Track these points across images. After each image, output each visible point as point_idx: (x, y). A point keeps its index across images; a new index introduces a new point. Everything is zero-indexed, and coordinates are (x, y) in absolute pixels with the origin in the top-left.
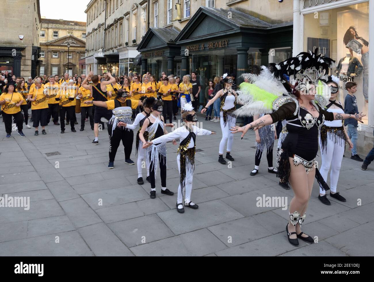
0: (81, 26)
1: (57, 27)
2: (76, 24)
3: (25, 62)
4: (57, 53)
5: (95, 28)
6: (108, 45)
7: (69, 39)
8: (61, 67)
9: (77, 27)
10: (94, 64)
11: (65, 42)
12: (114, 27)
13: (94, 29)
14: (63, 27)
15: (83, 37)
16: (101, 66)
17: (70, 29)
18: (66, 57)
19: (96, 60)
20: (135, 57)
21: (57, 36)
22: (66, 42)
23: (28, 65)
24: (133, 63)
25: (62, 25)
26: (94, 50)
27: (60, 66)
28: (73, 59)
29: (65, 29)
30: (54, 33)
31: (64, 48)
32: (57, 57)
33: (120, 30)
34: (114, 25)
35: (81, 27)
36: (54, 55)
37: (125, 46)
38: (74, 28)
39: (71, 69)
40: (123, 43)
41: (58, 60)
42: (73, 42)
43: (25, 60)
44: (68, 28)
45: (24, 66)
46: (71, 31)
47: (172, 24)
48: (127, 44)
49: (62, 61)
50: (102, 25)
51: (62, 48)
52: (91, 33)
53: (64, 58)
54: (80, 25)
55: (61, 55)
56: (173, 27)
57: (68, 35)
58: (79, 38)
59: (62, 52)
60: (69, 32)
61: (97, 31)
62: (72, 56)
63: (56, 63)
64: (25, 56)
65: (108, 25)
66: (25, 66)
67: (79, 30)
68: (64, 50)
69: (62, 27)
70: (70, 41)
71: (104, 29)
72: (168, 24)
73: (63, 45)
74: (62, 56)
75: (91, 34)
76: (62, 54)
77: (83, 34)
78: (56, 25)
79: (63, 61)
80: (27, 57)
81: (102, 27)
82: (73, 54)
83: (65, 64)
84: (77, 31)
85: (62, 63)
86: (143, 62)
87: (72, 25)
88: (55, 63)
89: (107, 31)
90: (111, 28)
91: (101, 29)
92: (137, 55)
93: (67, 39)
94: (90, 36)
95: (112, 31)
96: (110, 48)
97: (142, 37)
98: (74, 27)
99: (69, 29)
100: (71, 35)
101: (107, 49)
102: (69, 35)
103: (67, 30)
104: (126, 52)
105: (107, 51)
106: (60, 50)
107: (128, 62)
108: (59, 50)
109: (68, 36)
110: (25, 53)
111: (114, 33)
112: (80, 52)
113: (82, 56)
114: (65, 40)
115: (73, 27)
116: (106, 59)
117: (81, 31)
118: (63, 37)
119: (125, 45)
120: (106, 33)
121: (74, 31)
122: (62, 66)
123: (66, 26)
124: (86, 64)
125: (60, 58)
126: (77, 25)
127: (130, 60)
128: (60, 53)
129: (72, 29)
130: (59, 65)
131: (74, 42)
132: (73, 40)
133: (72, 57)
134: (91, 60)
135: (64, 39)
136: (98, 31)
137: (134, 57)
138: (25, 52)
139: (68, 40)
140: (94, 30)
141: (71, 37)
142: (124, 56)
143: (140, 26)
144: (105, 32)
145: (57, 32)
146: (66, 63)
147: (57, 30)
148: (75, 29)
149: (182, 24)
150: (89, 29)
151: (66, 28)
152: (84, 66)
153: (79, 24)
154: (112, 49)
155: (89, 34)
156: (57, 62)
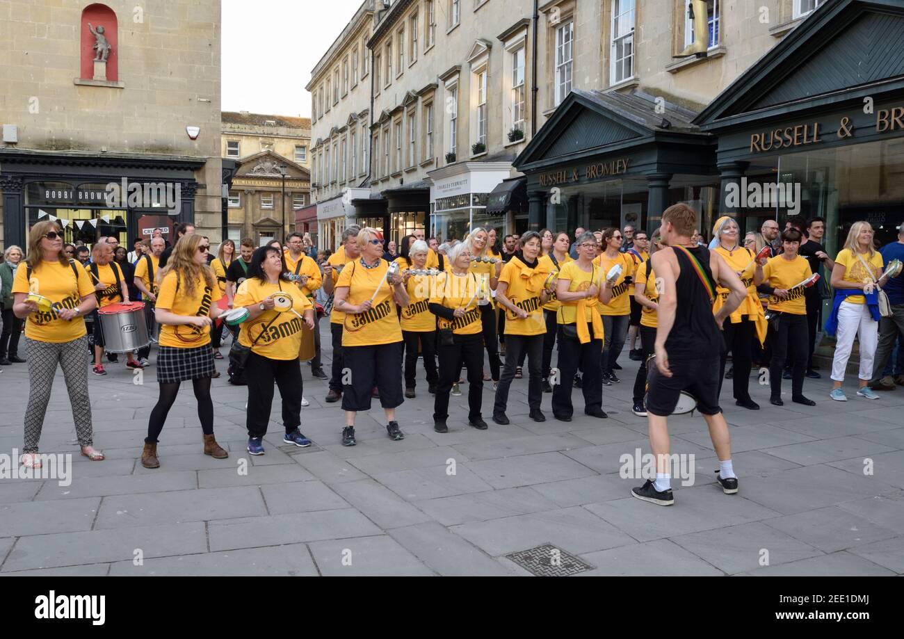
0: (293, 127)
1: (236, 130)
2: (281, 122)
3: (206, 202)
4: (238, 196)
5: (339, 128)
6: (383, 167)
7: (266, 161)
8: (248, 231)
9: (283, 131)
10: (346, 218)
11: (255, 169)
12: (404, 116)
13: (336, 128)
14: (250, 131)
15: (298, 156)
16: (364, 222)
17: (267, 134)
18: (259, 206)
19: (354, 207)
21: (235, 153)
22: (258, 167)
23: (213, 213)
24: (485, 207)
25: (247, 126)
26: (338, 184)
27: (247, 228)
28: (276, 210)
29: (256, 136)
30: (229, 146)
31: (253, 182)
32: (237, 205)
33: (426, 122)
34: (403, 110)
35: (292, 130)
36: (230, 200)
37: (445, 163)
38: (275, 133)
40: (436, 155)
41: (242, 212)
42: (274, 169)
43: (205, 196)
44: (262, 132)
45: (202, 215)
46: (270, 141)
47: (636, 79)
48: (451, 158)
49: (250, 214)
50: (362, 115)
51: (250, 183)
52: (328, 140)
53: (253, 209)
54: (289, 126)
55: (246, 201)
56: (639, 89)
57: (263, 150)
58: (289, 158)
59: (250, 192)
60: (264, 144)
61: (345, 133)
62: (274, 202)
63: (236, 221)
64: (204, 187)
65: (383, 113)
66: (205, 215)
67: (287, 138)
68: (254, 189)
69: (246, 131)
70: (268, 164)
71: (369, 125)
72: (611, 85)
73: (252, 175)
74: (249, 202)
75: (327, 145)
76: (250, 197)
77: (297, 147)
78: (233, 125)
79: (253, 215)
80: (209, 190)
81: (360, 121)
82: (274, 198)
83: (258, 224)
84: (283, 140)
85: (250, 221)
86: (535, 201)
87: (269, 125)
88: (233, 220)
89: (380, 131)
90: (393, 118)
91: (359, 126)
92: (497, 185)
93: (260, 161)
94: (323, 149)
95: (395, 128)
96: (391, 173)
97: (509, 132)
98: (277, 130)
99: (264, 136)
100: (269, 151)
101: (379, 176)
103: (260, 139)
104: (461, 177)
105: (380, 183)
106: (245, 188)
107: (469, 204)
108: (241, 188)
109: (264, 154)
110: (204, 177)
111: (404, 133)
112: (292, 192)
113: (295, 203)
114: (255, 163)
115: (274, 130)
116: (387, 202)
117: (292, 140)
119: (445, 161)
120: (373, 137)
121: (275, 140)
122: (250, 229)
123: (257, 129)
124: (318, 219)
125: (246, 207)
126: (281, 125)
127: (474, 199)
128: (246, 195)
129: (270, 136)
130: (242, 224)
131: (277, 168)
132: (275, 163)
133: (274, 206)
134: (335, 208)
135: (253, 160)
136: (348, 132)
137: (489, 190)
138: (204, 173)
139: (262, 164)
140: (336, 131)
141: (270, 156)
142: (451, 190)
143: (501, 103)
144: (372, 132)
145: (235, 144)
146: (259, 221)
147: (235, 139)
148: (277, 136)
149: (677, 75)
150: (321, 131)
151: (257, 133)
152: (311, 225)
153: (287, 122)
154: (396, 175)
155: (320, 143)
156: (237, 219)
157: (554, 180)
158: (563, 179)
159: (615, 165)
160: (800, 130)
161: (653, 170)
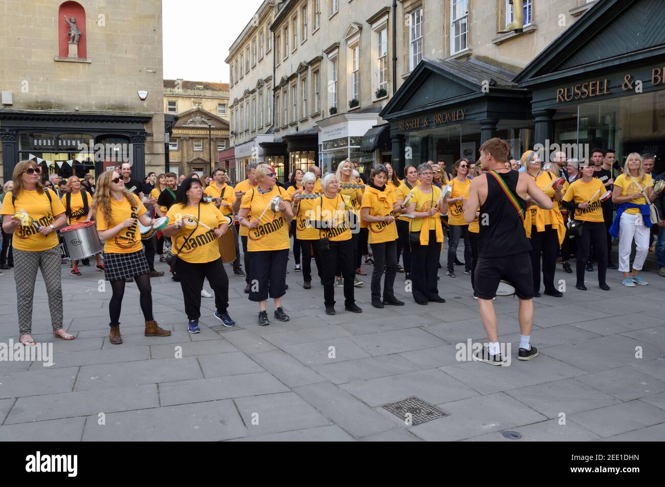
0: (216, 90)
1: (174, 93)
2: (207, 86)
3: (153, 146)
4: (176, 141)
6: (283, 118)
7: (195, 115)
8: (184, 168)
9: (209, 93)
10: (257, 156)
11: (189, 121)
12: (298, 81)
13: (248, 90)
14: (184, 94)
15: (220, 111)
16: (270, 160)
17: (197, 96)
18: (192, 149)
19: (262, 148)
20: (362, 135)
21: (174, 110)
22: (191, 120)
23: (158, 154)
24: (359, 147)
26: (250, 131)
27: (183, 165)
28: (205, 151)
29: (189, 97)
30: (169, 105)
31: (187, 131)
32: (176, 148)
33: (314, 84)
34: (297, 76)
35: (216, 92)
36: (170, 144)
38: (203, 95)
39: (201, 171)
40: (322, 109)
41: (179, 153)
42: (203, 121)
43: (152, 142)
44: (193, 94)
45: (150, 156)
46: (199, 100)
47: (470, 50)
48: (333, 111)
49: (185, 155)
50: (267, 80)
51: (185, 132)
52: (242, 99)
53: (187, 151)
54: (213, 90)
55: (182, 146)
56: (472, 57)
58: (214, 113)
59: (185, 139)
60: (195, 103)
61: (255, 94)
62: (203, 146)
63: (175, 160)
64: (151, 135)
65: (283, 79)
66: (153, 156)
67: (212, 98)
68: (188, 136)
70: (198, 118)
71: (273, 88)
72: (451, 55)
73: (186, 126)
74: (185, 146)
75: (241, 103)
76: (185, 143)
77: (219, 105)
78: (171, 90)
79: (188, 156)
80: (155, 137)
81: (266, 85)
82: (203, 143)
84: (209, 100)
85: (185, 160)
86: (396, 142)
87: (199, 89)
88: (173, 159)
89: (281, 92)
90: (290, 82)
91: (265, 89)
92: (368, 130)
93: (192, 115)
94: (239, 106)
95: (292, 90)
96: (289, 123)
97: (376, 91)
98: (204, 93)
99: (195, 97)
100: (199, 108)
101: (280, 125)
102: (195, 108)
103: (192, 99)
104: (341, 125)
105: (281, 130)
106: (181, 136)
107: (347, 145)
108: (179, 136)
109: (195, 110)
110: (151, 128)
111: (298, 93)
112: (216, 138)
113: (218, 146)
114: (189, 117)
115: (202, 93)
116: (287, 145)
117: (215, 100)
118: (186, 112)
119: (329, 113)
120: (276, 96)
121: (203, 99)
122: (185, 165)
123: (190, 92)
124: (236, 157)
125: (182, 150)
126: (207, 89)
127: (351, 141)
128: (182, 140)
129: (200, 97)
130: (180, 163)
131: (205, 120)
132: (203, 117)
133: (203, 148)
134: (249, 149)
135: (187, 115)
136: (257, 93)
138: (151, 124)
139: (194, 118)
140: (248, 93)
141: (200, 112)
142: (334, 134)
144: (274, 93)
145: (173, 103)
146: (192, 160)
147: (173, 99)
148: (205, 97)
149: (501, 46)
150: (237, 92)
151: (189, 95)
152: (230, 162)
153: (212, 86)
154: (293, 124)
155: (237, 102)
156: (176, 158)
157: (410, 126)
158: (417, 125)
159: (455, 114)
160: (594, 85)
161: (484, 117)
